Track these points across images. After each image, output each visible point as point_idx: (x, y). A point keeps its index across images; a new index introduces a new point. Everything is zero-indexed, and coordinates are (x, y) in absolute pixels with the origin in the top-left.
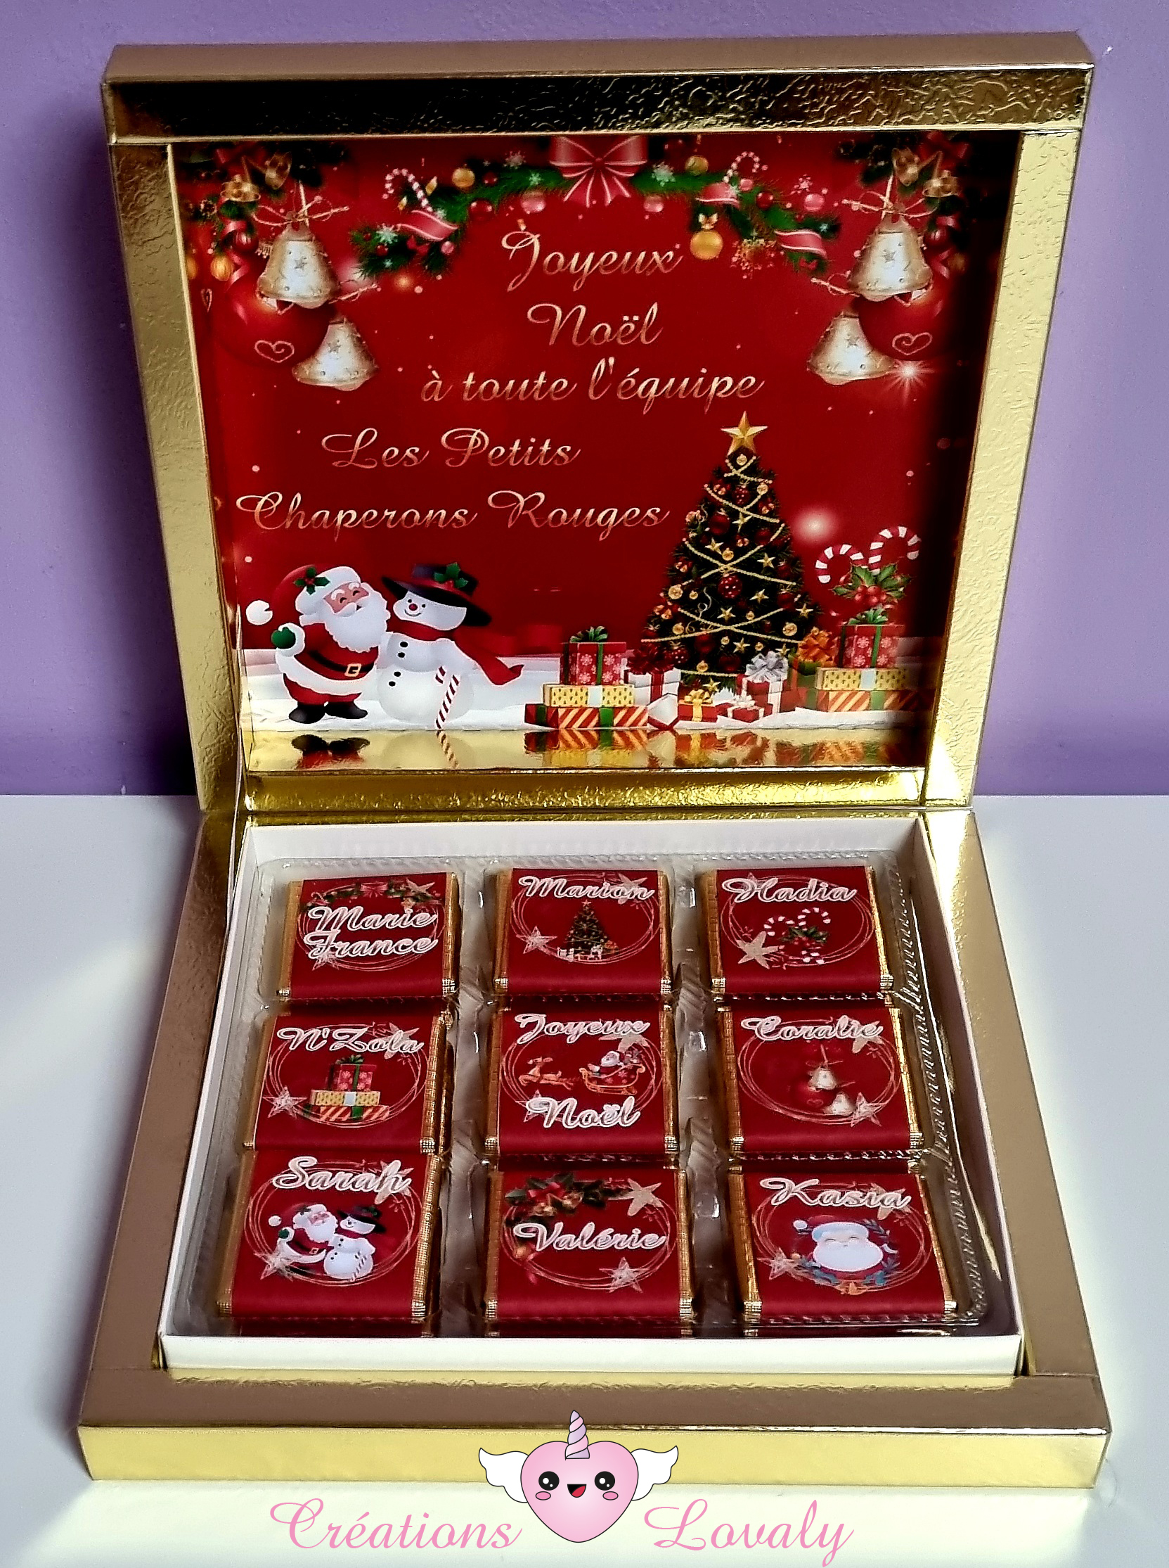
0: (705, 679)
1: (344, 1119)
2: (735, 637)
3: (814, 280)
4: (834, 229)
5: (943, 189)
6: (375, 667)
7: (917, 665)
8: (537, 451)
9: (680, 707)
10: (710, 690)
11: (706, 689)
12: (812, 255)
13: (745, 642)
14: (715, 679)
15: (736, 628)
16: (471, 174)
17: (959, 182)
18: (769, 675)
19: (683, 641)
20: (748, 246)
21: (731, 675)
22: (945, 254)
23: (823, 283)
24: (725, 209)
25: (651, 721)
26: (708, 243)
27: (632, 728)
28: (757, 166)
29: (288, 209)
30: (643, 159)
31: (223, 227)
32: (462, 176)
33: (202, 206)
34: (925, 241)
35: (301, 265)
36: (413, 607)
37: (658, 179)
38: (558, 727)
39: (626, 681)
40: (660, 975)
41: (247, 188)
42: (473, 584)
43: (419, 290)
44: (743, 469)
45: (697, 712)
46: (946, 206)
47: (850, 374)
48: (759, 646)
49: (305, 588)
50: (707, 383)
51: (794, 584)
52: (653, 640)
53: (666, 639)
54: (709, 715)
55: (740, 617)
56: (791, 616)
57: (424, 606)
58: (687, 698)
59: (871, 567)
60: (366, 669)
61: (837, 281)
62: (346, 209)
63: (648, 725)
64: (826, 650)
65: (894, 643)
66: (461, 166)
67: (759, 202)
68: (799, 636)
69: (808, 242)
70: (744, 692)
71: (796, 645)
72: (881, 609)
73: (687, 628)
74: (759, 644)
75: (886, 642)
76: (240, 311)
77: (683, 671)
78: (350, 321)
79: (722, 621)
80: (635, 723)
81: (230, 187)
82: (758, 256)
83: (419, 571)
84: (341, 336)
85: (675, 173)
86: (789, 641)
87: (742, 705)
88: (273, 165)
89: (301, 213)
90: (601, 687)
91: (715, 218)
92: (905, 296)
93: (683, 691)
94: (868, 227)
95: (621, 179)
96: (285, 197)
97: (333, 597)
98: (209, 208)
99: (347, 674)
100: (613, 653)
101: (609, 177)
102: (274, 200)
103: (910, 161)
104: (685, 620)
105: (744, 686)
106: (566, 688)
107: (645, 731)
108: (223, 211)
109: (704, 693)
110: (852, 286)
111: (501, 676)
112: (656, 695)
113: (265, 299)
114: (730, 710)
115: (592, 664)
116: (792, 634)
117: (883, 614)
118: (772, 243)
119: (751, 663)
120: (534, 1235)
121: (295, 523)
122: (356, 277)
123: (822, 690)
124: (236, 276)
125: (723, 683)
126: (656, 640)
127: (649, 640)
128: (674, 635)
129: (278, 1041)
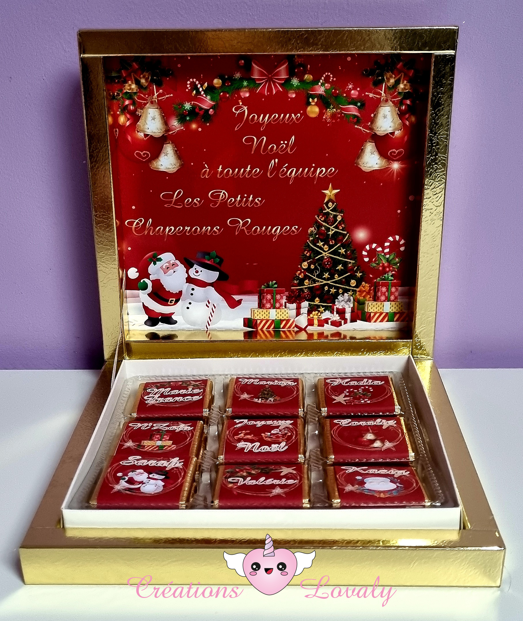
0: (318, 306)
1: (156, 449)
2: (330, 286)
3: (356, 126)
4: (363, 105)
5: (405, 89)
6: (181, 300)
7: (407, 300)
8: (247, 200)
9: (308, 319)
10: (321, 311)
11: (319, 311)
12: (355, 116)
13: (334, 289)
14: (323, 306)
15: (330, 282)
16: (220, 81)
17: (410, 86)
18: (345, 305)
19: (309, 288)
20: (330, 112)
21: (329, 305)
22: (407, 116)
23: (360, 128)
24: (320, 97)
25: (296, 326)
26: (313, 110)
27: (289, 329)
28: (332, 78)
29: (149, 95)
30: (287, 76)
31: (124, 103)
32: (217, 82)
33: (116, 94)
34: (399, 110)
35: (154, 119)
36: (197, 272)
37: (293, 84)
38: (257, 328)
39: (286, 307)
40: (299, 407)
41: (134, 86)
42: (221, 261)
43: (200, 129)
44: (331, 209)
45: (316, 322)
46: (407, 96)
47: (372, 167)
48: (341, 291)
49: (152, 263)
50: (315, 171)
51: (354, 261)
52: (296, 288)
53: (302, 287)
54: (322, 323)
55: (332, 277)
56: (353, 277)
57: (201, 271)
58: (311, 315)
59: (386, 254)
60: (177, 301)
61: (366, 127)
62: (172, 95)
63: (295, 328)
64: (368, 293)
65: (397, 290)
66: (216, 78)
67: (333, 93)
68: (356, 286)
69: (353, 110)
70: (335, 313)
71: (356, 290)
72: (390, 274)
73: (310, 282)
74: (340, 290)
75: (393, 289)
76: (129, 138)
77: (309, 302)
78: (172, 143)
79: (324, 279)
80: (289, 327)
81: (127, 86)
82: (333, 116)
83: (199, 255)
84: (169, 149)
85: (300, 81)
86: (353, 288)
87: (334, 319)
88: (144, 77)
89: (154, 97)
90: (275, 310)
91: (316, 100)
92: (393, 134)
93: (309, 312)
94: (376, 104)
95: (279, 83)
96: (147, 91)
97: (164, 267)
98: (118, 95)
99: (169, 303)
100: (280, 294)
101: (274, 83)
102: (144, 92)
103: (391, 77)
104: (310, 278)
105: (335, 310)
106: (260, 310)
107: (294, 331)
108: (124, 96)
109: (318, 313)
110: (371, 129)
111: (234, 304)
112: (298, 314)
113: (139, 133)
114: (329, 321)
115: (271, 299)
116: (354, 285)
117: (391, 276)
118: (339, 111)
119: (338, 299)
120: (237, 481)
121: (149, 232)
122: (175, 124)
123: (368, 312)
124: (128, 123)
125: (326, 308)
126: (297, 288)
127: (294, 288)
128: (305, 285)
129: (128, 427)
